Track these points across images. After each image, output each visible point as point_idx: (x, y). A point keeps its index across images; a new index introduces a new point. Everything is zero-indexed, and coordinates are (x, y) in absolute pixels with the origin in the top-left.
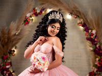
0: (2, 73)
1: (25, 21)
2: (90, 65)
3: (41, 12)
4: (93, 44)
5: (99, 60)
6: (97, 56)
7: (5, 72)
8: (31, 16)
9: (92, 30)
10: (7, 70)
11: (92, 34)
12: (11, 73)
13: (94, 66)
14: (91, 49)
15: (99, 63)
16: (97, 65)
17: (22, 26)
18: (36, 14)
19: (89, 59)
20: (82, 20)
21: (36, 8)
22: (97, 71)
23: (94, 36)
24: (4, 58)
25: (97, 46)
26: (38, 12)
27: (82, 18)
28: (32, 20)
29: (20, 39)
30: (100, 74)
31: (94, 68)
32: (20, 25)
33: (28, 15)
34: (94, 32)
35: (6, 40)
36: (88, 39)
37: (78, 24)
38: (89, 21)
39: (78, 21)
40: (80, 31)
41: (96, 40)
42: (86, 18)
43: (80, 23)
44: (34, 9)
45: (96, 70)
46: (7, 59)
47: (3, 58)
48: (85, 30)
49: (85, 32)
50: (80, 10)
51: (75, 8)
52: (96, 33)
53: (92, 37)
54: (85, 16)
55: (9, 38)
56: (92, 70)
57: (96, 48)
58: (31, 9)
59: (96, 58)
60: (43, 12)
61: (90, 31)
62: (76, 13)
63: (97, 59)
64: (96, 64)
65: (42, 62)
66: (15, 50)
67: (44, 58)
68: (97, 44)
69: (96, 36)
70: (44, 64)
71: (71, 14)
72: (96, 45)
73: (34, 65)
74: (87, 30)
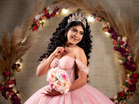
0: (4, 95)
1: (33, 25)
2: (118, 83)
3: (54, 13)
4: (122, 55)
5: (131, 77)
6: (128, 71)
7: (7, 93)
8: (41, 19)
9: (122, 37)
10: (10, 90)
11: (122, 43)
12: (15, 94)
13: (124, 85)
14: (121, 61)
15: (131, 81)
16: (127, 83)
17: (29, 32)
18: (48, 16)
19: (117, 76)
20: (108, 24)
21: (48, 8)
22: (128, 91)
23: (124, 45)
24: (6, 74)
25: (129, 58)
26: (50, 12)
27: (109, 21)
28: (43, 23)
29: (26, 49)
30: (131, 95)
31: (124, 87)
32: (26, 31)
33: (37, 17)
34: (124, 39)
35: (9, 51)
36: (116, 49)
37: (104, 29)
38: (118, 25)
39: (104, 25)
40: (106, 38)
41: (127, 50)
42: (113, 21)
43: (105, 28)
44: (45, 9)
45: (126, 89)
46: (10, 75)
47: (4, 74)
48: (113, 37)
49: (113, 40)
50: (106, 11)
51: (99, 7)
52: (127, 41)
53: (122, 46)
54: (112, 19)
55: (12, 49)
56: (121, 90)
57: (127, 60)
58: (41, 9)
59: (127, 73)
60: (57, 13)
61: (119, 38)
62: (101, 15)
63: (128, 75)
64: (127, 81)
65: (62, 81)
66: (21, 64)
67: (64, 77)
68: (128, 55)
69: (127, 45)
70: (65, 85)
71: (94, 15)
72: (126, 56)
73: (52, 85)
74: (114, 36)
